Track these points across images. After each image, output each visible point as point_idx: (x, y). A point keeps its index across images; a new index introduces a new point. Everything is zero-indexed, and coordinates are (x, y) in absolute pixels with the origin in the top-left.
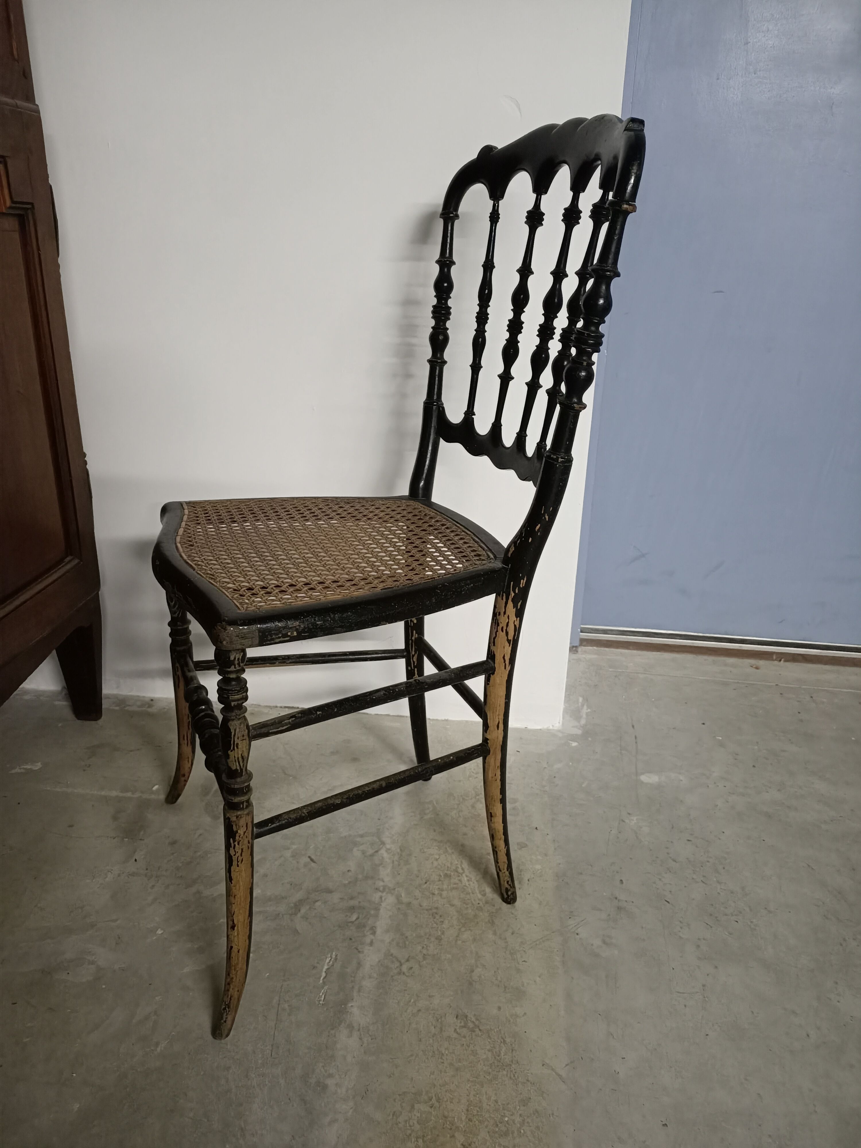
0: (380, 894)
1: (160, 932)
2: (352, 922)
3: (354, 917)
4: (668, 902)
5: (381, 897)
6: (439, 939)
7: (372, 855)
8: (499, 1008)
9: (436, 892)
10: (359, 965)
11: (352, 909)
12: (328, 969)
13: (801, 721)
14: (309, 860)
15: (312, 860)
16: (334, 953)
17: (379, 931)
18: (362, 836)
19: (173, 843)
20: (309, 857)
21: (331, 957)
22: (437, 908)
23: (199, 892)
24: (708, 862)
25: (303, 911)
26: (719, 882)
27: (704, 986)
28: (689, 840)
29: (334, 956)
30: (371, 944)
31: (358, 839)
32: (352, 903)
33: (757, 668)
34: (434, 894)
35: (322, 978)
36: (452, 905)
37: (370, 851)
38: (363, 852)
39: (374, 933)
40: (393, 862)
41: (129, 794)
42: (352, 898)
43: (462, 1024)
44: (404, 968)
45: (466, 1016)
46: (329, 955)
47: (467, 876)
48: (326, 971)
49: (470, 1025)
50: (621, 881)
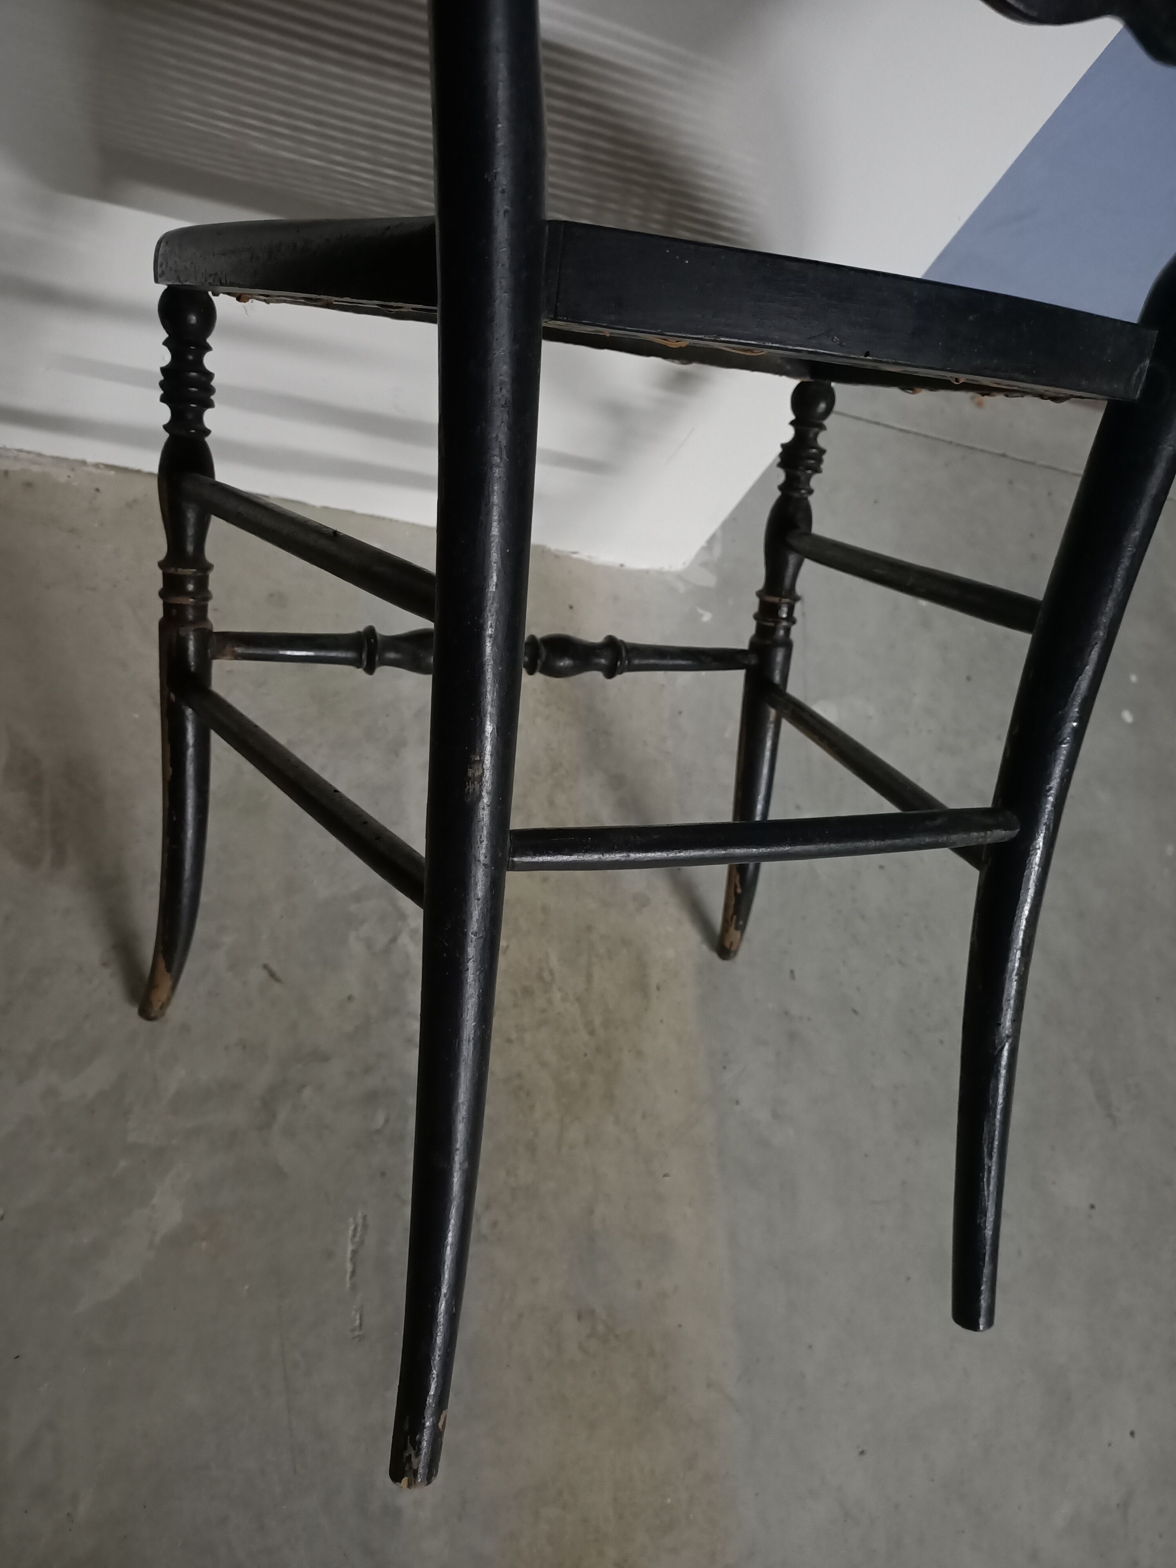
2: (378, 1132)
3: (380, 1119)
4: (855, 1012)
6: (532, 1148)
7: (387, 951)
8: (639, 1284)
9: (514, 1035)
11: (373, 1099)
12: (354, 1252)
14: (264, 974)
15: (272, 975)
16: (360, 1214)
18: (357, 898)
20: (265, 967)
22: (519, 1075)
25: (282, 1115)
29: (360, 1221)
31: (353, 908)
32: (372, 1082)
34: (509, 1041)
35: (348, 1276)
36: (544, 1064)
37: (382, 940)
38: (369, 943)
42: (368, 1070)
45: (592, 1312)
46: (351, 1220)
47: (560, 989)
48: (353, 1259)
49: (601, 1328)
50: (792, 972)
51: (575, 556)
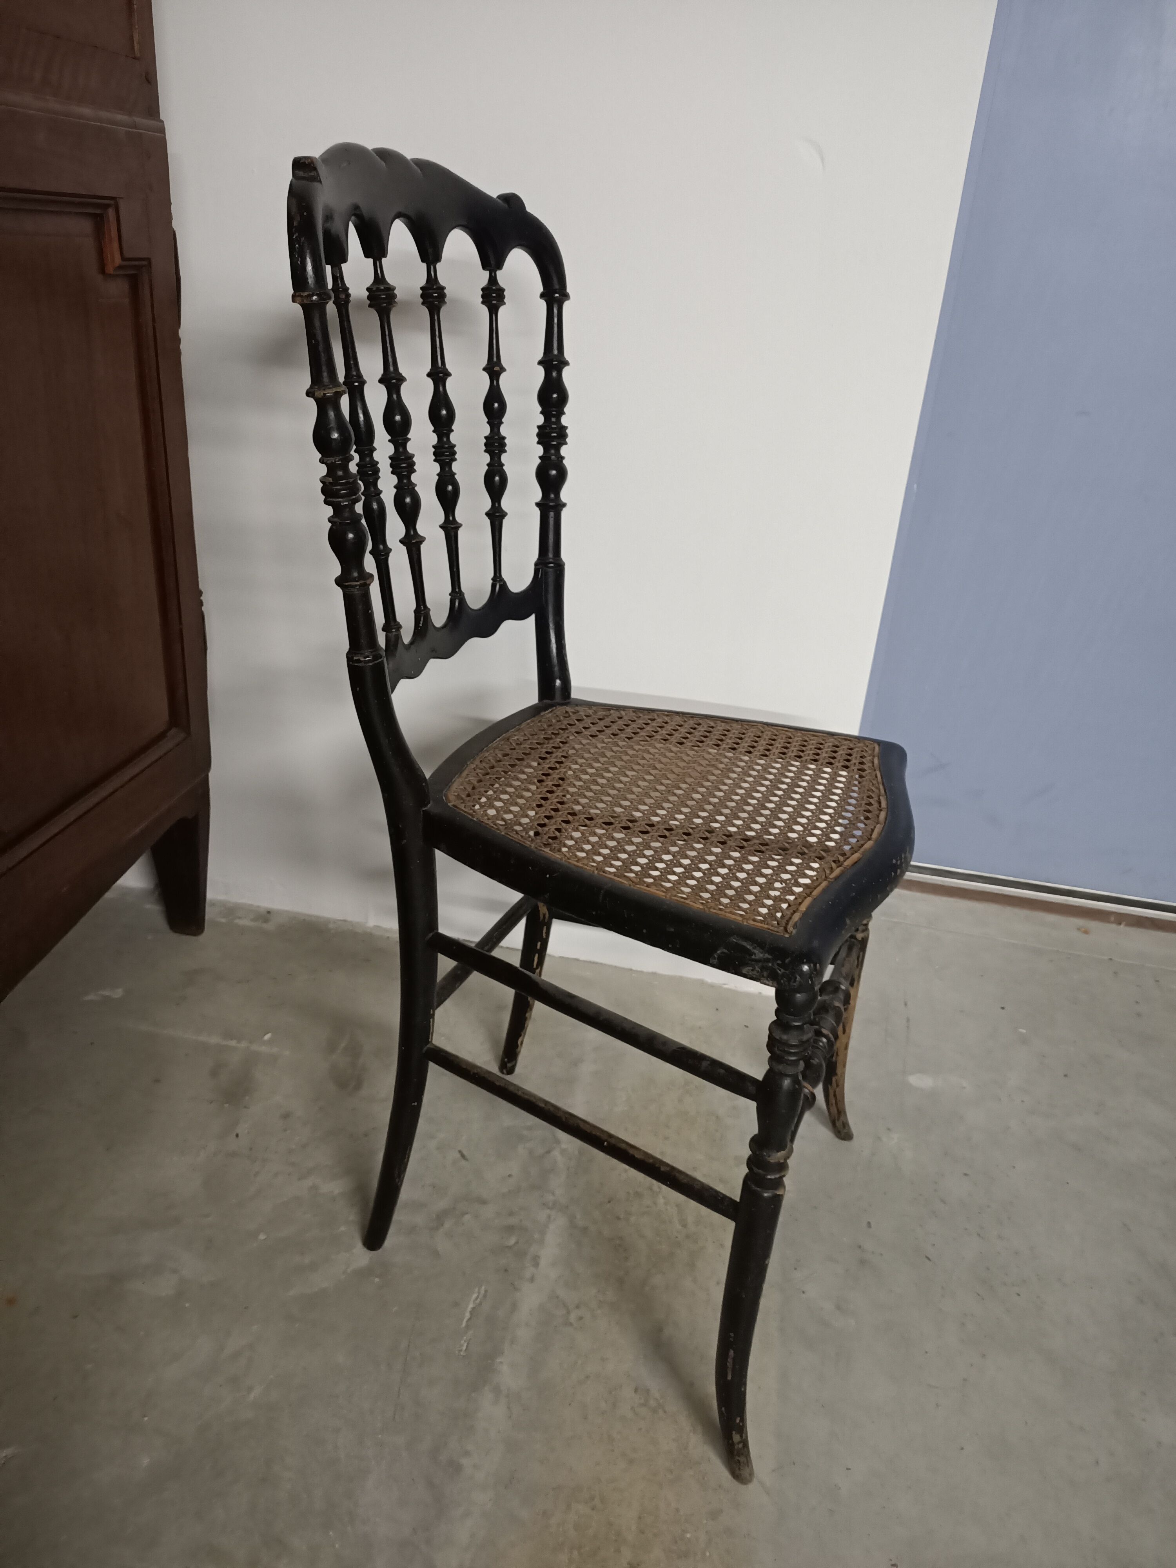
0: (548, 1211)
1: (262, 1237)
2: (510, 1247)
3: (512, 1241)
4: (929, 1259)
5: (549, 1217)
7: (542, 1157)
9: (622, 1216)
10: (514, 1307)
11: (510, 1229)
12: (473, 1308)
13: (1139, 1015)
14: (458, 1156)
15: (463, 1156)
16: (483, 1288)
17: (543, 1262)
18: (530, 1129)
19: (286, 1116)
20: (460, 1152)
21: (479, 1293)
22: (621, 1238)
23: (314, 1187)
24: (989, 1207)
25: (448, 1225)
26: (1000, 1237)
27: (965, 1380)
28: (966, 1174)
29: (482, 1292)
30: (532, 1279)
31: (525, 1132)
32: (512, 1221)
33: (1086, 932)
34: (618, 1218)
35: (466, 1321)
36: (642, 1236)
37: (540, 1151)
38: (531, 1152)
39: (536, 1265)
40: (568, 1169)
41: (233, 1043)
42: (511, 1214)
43: (642, 1401)
44: (573, 1317)
45: (648, 1391)
46: (477, 1290)
47: (664, 1197)
48: (471, 1312)
49: (652, 1403)
50: (869, 1223)
51: (726, 986)
